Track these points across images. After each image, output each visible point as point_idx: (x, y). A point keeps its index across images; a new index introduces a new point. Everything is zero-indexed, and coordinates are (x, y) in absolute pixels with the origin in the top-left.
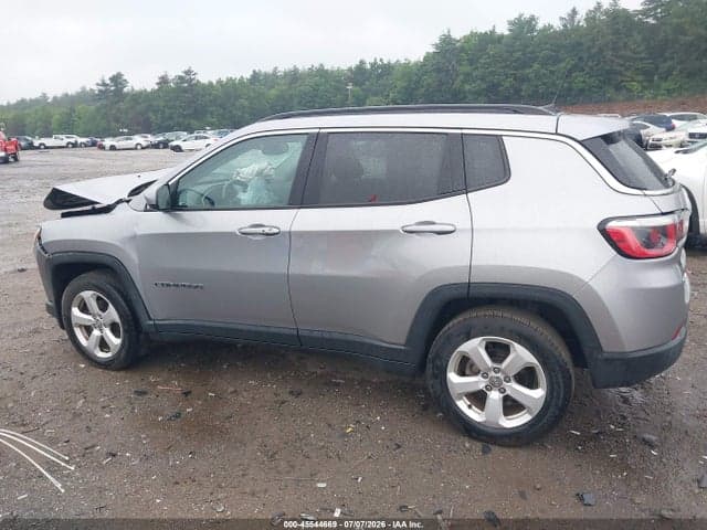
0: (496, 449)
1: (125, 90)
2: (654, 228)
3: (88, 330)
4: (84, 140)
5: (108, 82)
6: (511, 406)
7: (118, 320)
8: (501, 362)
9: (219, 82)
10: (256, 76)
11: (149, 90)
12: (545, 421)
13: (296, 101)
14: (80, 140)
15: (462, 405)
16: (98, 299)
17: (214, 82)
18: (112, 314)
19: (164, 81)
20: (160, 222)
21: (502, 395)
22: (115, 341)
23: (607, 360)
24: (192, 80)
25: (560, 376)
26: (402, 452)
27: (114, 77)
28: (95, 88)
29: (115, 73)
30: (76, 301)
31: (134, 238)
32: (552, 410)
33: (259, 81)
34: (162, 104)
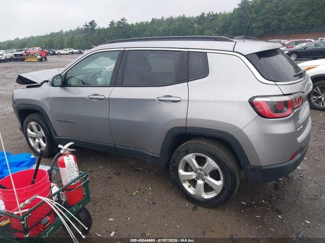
0: (200, 208)
1: (96, 28)
2: (278, 102)
3: (34, 139)
4: (76, 51)
5: (88, 24)
6: (208, 188)
7: (44, 136)
8: (203, 166)
9: (137, 23)
10: (153, 21)
11: (106, 28)
12: (222, 197)
13: (171, 32)
14: (75, 51)
15: (186, 185)
16: (37, 126)
17: (135, 24)
18: (42, 133)
19: (112, 23)
20: (58, 92)
21: (203, 182)
22: (44, 145)
23: (252, 169)
24: (124, 23)
25: (229, 175)
26: (154, 206)
27: (91, 22)
28: (83, 27)
29: (91, 21)
30: (29, 126)
31: (48, 99)
32: (226, 192)
33: (155, 23)
34: (111, 34)
